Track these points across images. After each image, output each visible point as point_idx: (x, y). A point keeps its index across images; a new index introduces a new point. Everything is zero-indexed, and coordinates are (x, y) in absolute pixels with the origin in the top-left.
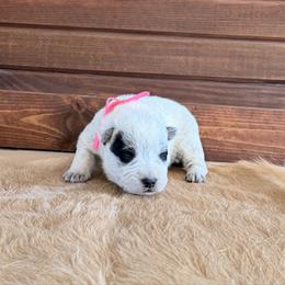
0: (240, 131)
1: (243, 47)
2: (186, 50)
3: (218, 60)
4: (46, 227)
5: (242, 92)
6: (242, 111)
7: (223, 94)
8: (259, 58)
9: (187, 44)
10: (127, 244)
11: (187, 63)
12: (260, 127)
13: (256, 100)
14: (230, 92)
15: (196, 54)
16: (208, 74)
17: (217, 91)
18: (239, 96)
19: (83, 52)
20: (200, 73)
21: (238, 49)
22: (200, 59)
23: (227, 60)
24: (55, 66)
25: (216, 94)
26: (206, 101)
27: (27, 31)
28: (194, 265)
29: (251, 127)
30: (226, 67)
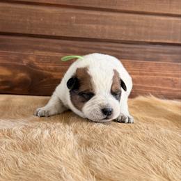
1: (135, 19)
2: (97, 20)
6: (135, 63)
8: (145, 27)
9: (97, 16)
11: (98, 30)
12: (147, 74)
13: (143, 56)
14: (126, 50)
15: (104, 23)
16: (112, 37)
17: (118, 49)
18: (133, 53)
19: (21, 20)
20: (106, 37)
21: (132, 20)
22: (107, 27)
23: (125, 28)
29: (141, 74)
30: (124, 33)
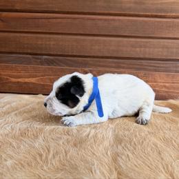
0: (167, 85)
1: (169, 43)
3: (156, 50)
4: (75, 145)
5: (168, 65)
6: (168, 75)
7: (158, 67)
8: (176, 48)
10: (123, 157)
11: (140, 51)
13: (175, 69)
14: (162, 65)
15: (145, 47)
16: (151, 57)
20: (147, 56)
22: (147, 50)
23: (160, 50)
24: (74, 54)
25: (155, 66)
26: (150, 70)
27: (60, 36)
28: (166, 172)
29: (173, 83)
30: (160, 53)
